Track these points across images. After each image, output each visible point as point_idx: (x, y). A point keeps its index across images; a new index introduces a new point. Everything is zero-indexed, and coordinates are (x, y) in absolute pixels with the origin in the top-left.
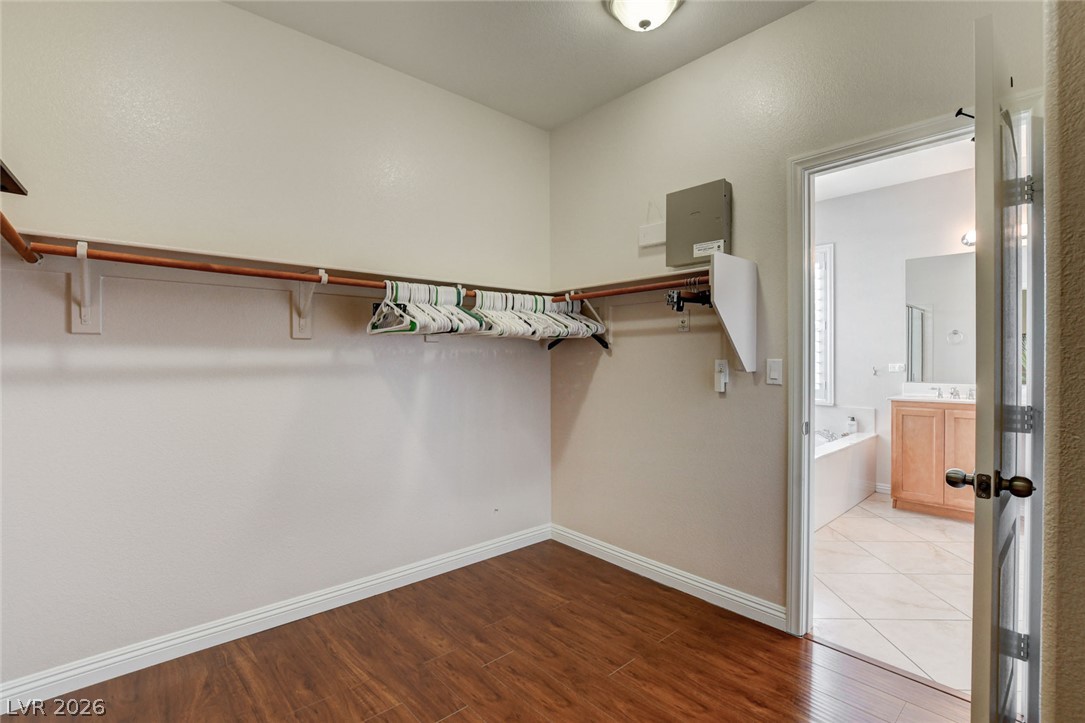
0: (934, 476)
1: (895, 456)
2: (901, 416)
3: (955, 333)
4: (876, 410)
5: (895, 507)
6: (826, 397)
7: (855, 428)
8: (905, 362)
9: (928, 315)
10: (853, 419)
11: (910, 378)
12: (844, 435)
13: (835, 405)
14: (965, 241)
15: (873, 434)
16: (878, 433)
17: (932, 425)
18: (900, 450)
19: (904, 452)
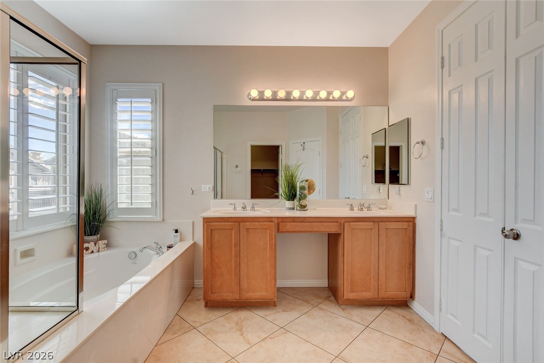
0: (233, 277)
1: (206, 265)
2: (210, 231)
3: (237, 166)
4: (193, 222)
5: (206, 306)
6: (156, 214)
7: (178, 239)
8: (213, 184)
9: (224, 156)
10: (177, 231)
11: (216, 197)
12: (170, 247)
13: (163, 220)
14: (249, 97)
15: (192, 242)
16: (195, 240)
17: (231, 235)
18: (210, 260)
19: (212, 260)
